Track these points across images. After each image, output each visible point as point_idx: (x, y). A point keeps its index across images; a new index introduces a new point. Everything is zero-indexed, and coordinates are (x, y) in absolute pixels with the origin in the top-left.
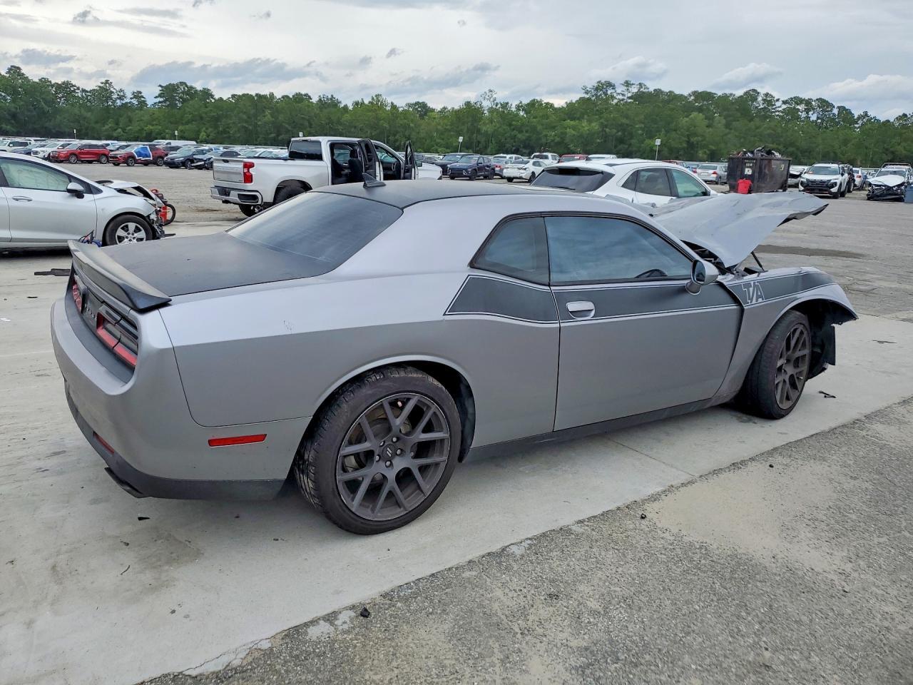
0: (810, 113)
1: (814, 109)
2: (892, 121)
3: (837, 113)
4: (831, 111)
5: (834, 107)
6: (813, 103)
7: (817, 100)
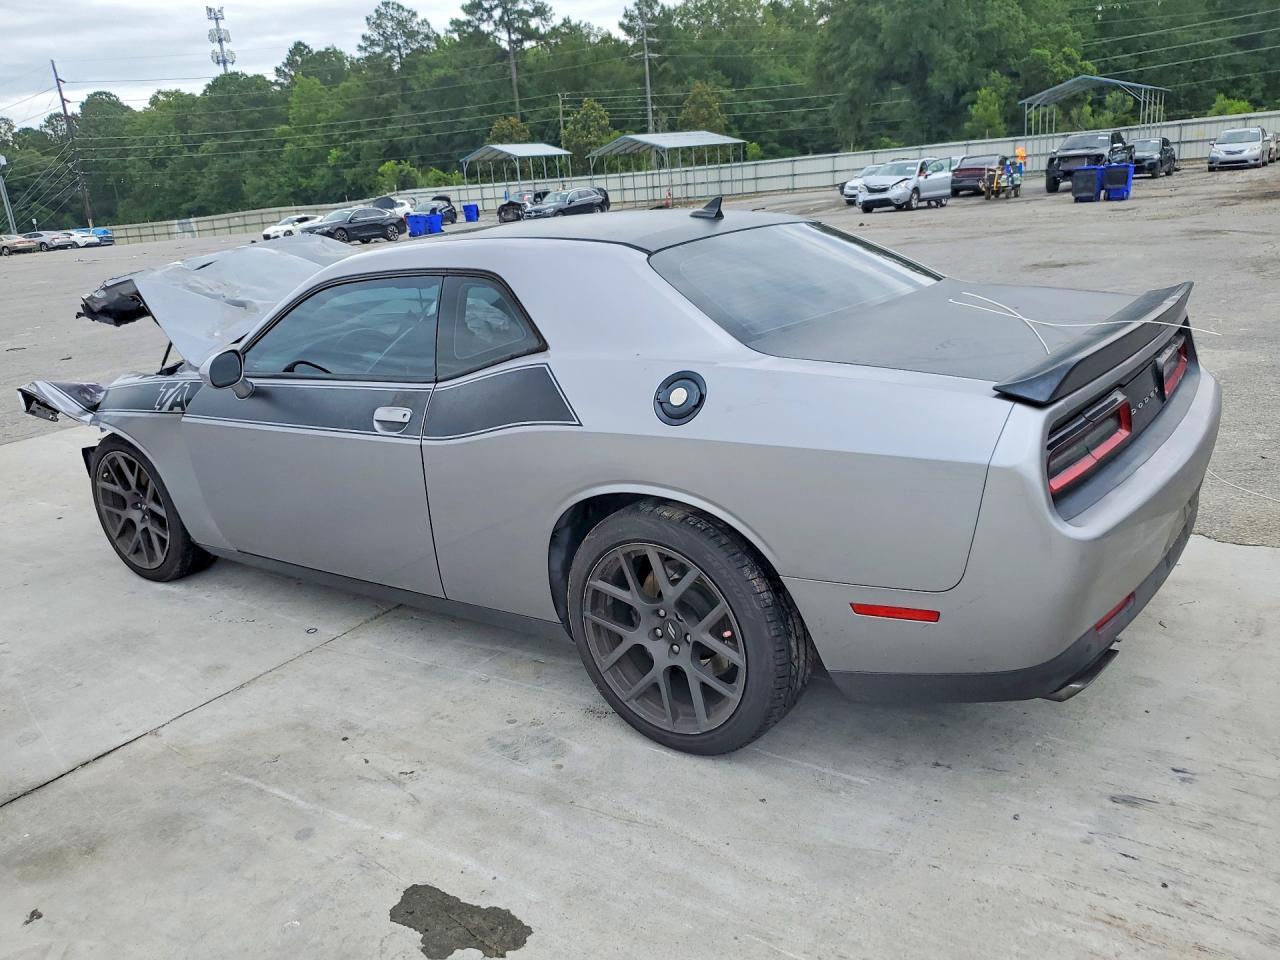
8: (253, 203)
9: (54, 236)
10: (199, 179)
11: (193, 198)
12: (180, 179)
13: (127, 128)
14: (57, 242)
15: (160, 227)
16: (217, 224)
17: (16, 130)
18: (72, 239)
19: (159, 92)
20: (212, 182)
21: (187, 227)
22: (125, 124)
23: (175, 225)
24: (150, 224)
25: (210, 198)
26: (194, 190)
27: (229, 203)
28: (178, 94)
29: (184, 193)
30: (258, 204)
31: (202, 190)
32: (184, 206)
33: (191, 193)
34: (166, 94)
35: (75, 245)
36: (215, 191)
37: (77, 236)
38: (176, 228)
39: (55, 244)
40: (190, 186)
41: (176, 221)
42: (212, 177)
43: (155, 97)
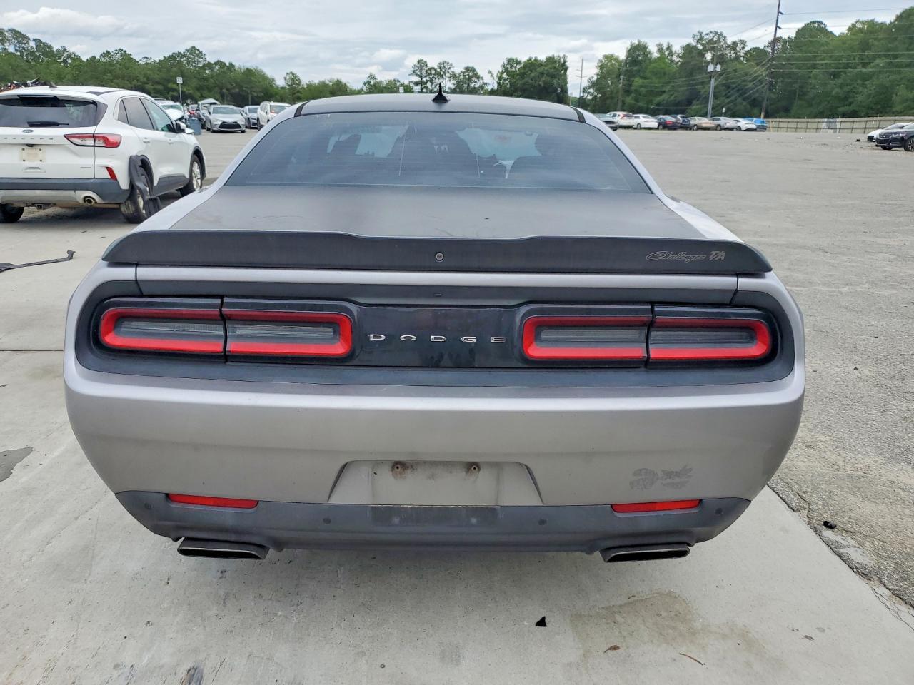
0: (7, 44)
1: (8, 40)
2: (98, 57)
3: (34, 46)
4: (27, 43)
5: (29, 39)
6: (6, 34)
7: (9, 30)
8: (897, 111)
9: (726, 121)
10: (861, 89)
11: (851, 103)
12: (846, 89)
13: (822, 48)
14: (728, 125)
15: (813, 123)
16: (856, 125)
17: (747, 49)
18: (739, 124)
19: (858, 21)
20: (870, 92)
21: (832, 125)
22: (822, 45)
23: (824, 123)
24: (806, 120)
25: (863, 104)
26: (854, 97)
27: (878, 110)
28: (871, 23)
29: (845, 99)
30: (901, 112)
31: (859, 98)
32: (841, 109)
33: (850, 100)
34: (863, 23)
35: (739, 129)
36: (870, 99)
37: (743, 123)
38: (824, 125)
39: (726, 126)
40: (851, 95)
41: (826, 120)
42: (872, 88)
43: (854, 25)
